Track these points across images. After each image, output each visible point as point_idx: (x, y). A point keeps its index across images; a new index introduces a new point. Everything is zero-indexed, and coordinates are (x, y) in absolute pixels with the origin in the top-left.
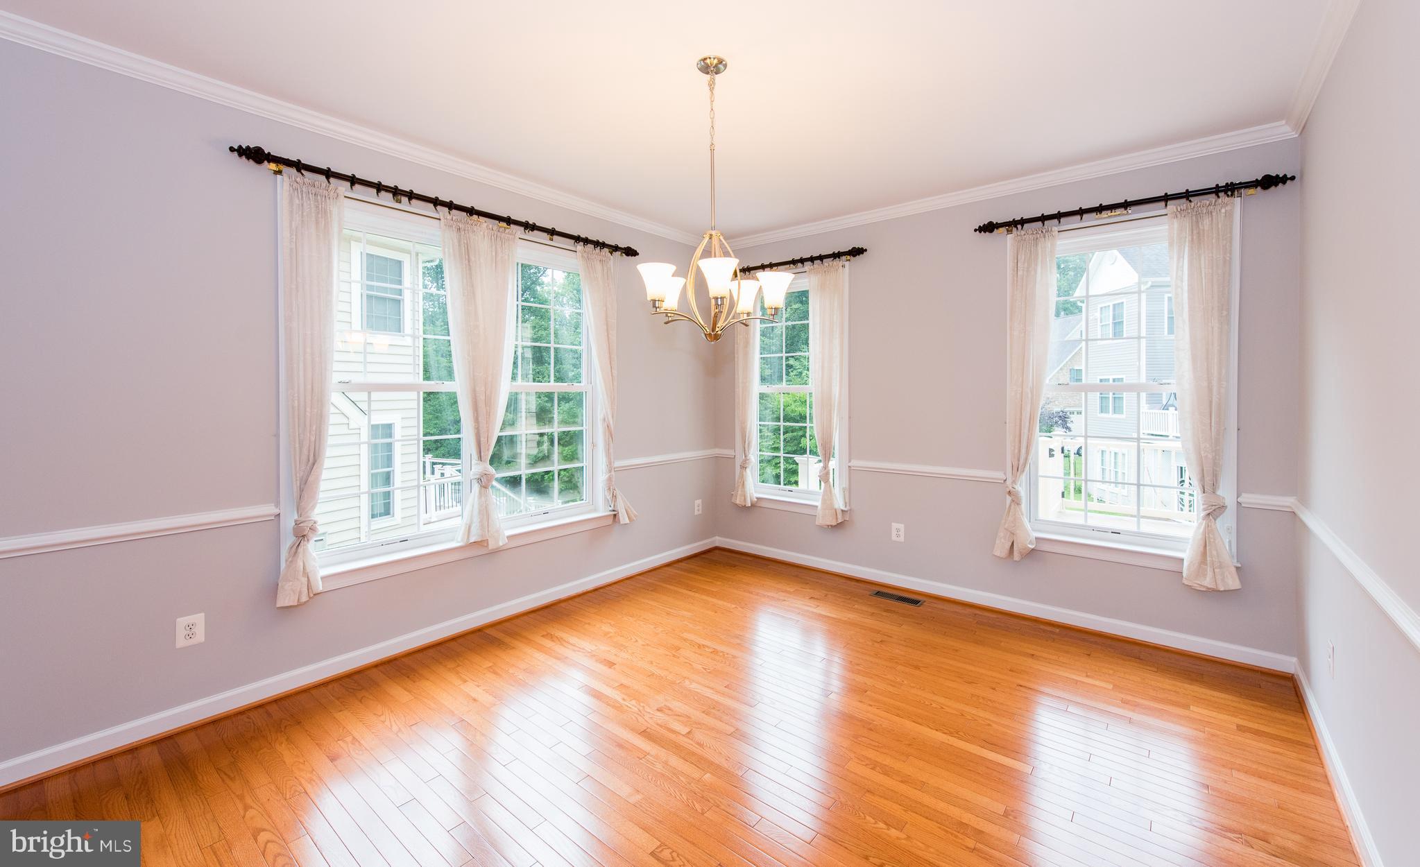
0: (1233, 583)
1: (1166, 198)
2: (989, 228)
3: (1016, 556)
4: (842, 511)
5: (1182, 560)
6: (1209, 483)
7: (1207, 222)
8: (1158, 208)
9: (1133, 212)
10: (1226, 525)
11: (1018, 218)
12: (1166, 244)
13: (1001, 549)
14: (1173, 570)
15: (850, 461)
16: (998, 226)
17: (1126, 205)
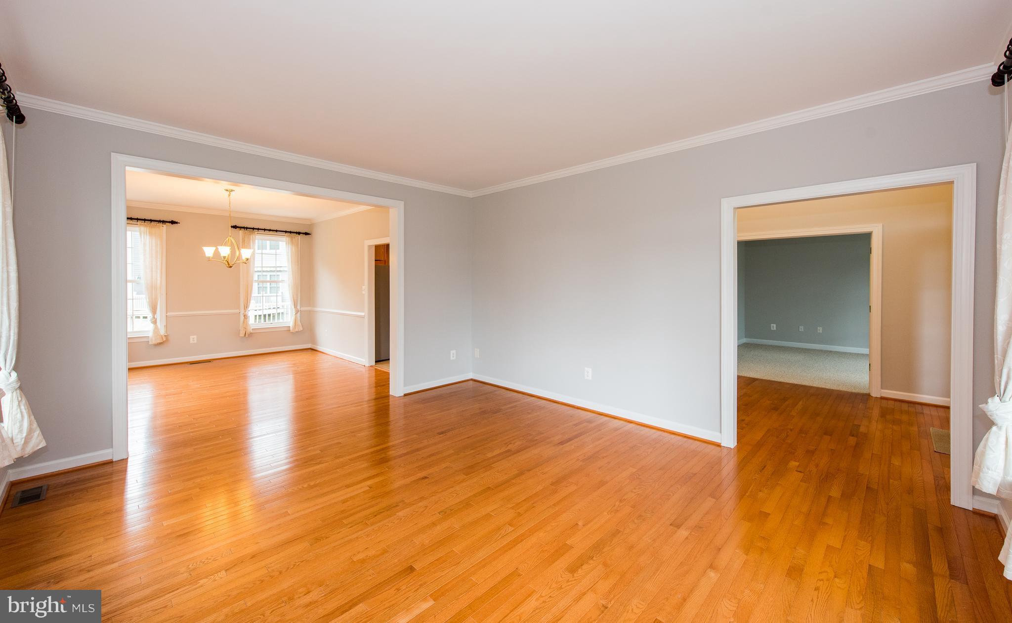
0: (301, 329)
1: (286, 232)
2: (235, 227)
3: (247, 336)
4: (165, 336)
5: (290, 327)
6: (295, 306)
7: (294, 239)
8: (284, 234)
9: (279, 233)
10: (299, 314)
11: (246, 227)
12: (285, 243)
13: (242, 335)
14: (288, 329)
15: (167, 313)
16: (238, 227)
17: (276, 231)
